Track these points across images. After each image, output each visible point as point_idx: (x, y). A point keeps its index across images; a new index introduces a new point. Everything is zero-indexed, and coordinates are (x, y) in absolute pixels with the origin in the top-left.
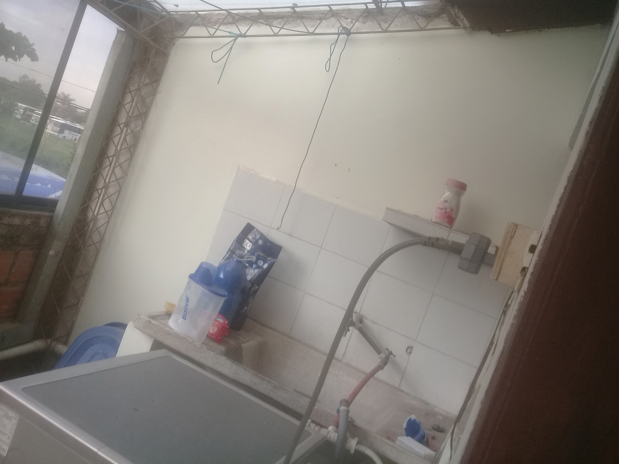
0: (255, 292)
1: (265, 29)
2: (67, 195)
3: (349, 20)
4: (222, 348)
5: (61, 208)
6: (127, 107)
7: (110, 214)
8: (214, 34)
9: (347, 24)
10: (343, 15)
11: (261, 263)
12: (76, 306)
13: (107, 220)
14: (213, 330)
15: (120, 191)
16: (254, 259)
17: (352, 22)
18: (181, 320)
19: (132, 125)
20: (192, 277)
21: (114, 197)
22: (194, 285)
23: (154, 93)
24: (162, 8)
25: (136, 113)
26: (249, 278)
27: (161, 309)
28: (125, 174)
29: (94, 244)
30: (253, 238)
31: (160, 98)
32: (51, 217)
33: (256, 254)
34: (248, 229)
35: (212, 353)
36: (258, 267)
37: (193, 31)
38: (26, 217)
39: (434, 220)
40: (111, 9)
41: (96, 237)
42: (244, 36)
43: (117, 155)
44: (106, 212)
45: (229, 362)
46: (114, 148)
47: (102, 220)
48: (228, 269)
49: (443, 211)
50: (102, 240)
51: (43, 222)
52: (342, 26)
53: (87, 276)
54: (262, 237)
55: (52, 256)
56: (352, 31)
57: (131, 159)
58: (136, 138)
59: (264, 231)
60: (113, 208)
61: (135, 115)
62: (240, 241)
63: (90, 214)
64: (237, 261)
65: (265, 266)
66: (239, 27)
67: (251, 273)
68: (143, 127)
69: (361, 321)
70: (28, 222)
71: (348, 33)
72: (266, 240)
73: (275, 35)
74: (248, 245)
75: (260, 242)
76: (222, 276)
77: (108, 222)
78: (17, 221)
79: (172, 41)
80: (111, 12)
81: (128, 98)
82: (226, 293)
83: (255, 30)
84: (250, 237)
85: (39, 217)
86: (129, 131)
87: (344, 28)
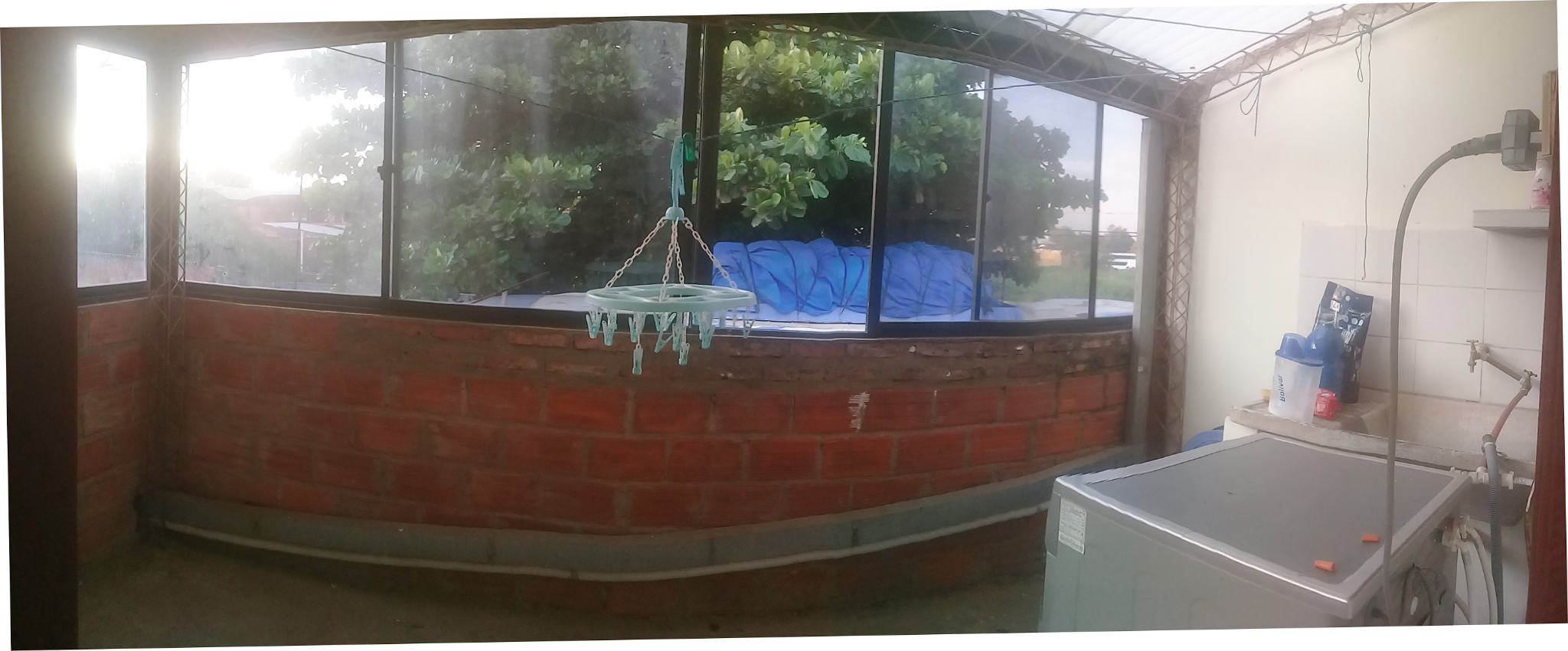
0: (1360, 356)
1: (1290, 56)
2: (1139, 308)
3: (1367, 15)
4: (1338, 424)
5: (1136, 322)
6: (1174, 198)
7: (1186, 315)
8: (1238, 82)
9: (1366, 21)
10: (1360, 12)
11: (1355, 321)
12: (1179, 419)
13: (1184, 323)
14: (1321, 407)
15: (1189, 289)
16: (1345, 318)
17: (1370, 17)
18: (1280, 403)
19: (1184, 216)
20: (1278, 353)
21: (1185, 297)
22: (1283, 360)
23: (1195, 174)
24: (1178, 77)
25: (1183, 201)
26: (1347, 341)
27: (1259, 397)
28: (1190, 269)
29: (1179, 351)
30: (1338, 297)
31: (1203, 176)
32: (1131, 333)
33: (1347, 313)
34: (1331, 288)
35: (1323, 430)
36: (1354, 326)
37: (1216, 90)
38: (1104, 338)
39: (1533, 207)
40: (1127, 98)
41: (1179, 345)
42: (1269, 72)
43: (1177, 253)
44: (1182, 315)
45: (1346, 434)
46: (1173, 247)
47: (1180, 323)
48: (1319, 337)
49: (1540, 193)
50: (1185, 345)
51: (1123, 341)
52: (1361, 24)
53: (1181, 386)
54: (1349, 292)
55: (1142, 372)
56: (1373, 26)
57: (1191, 252)
58: (1191, 228)
59: (1350, 286)
60: (1187, 310)
61: (1183, 204)
62: (1325, 304)
63: (1168, 322)
64: (1326, 325)
65: (1361, 323)
66: (1261, 65)
67: (1348, 336)
68: (1194, 213)
69: (1488, 351)
70: (1108, 343)
71: (1369, 30)
72: (1353, 294)
73: (1301, 57)
74: (1335, 306)
75: (1348, 298)
76: (1314, 347)
77: (1186, 324)
78: (1096, 344)
79: (1199, 107)
80: (1129, 101)
81: (1173, 189)
82: (1322, 362)
83: (1277, 62)
84: (1335, 297)
85: (1118, 336)
86: (1182, 222)
87: (1364, 25)
